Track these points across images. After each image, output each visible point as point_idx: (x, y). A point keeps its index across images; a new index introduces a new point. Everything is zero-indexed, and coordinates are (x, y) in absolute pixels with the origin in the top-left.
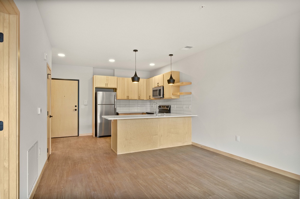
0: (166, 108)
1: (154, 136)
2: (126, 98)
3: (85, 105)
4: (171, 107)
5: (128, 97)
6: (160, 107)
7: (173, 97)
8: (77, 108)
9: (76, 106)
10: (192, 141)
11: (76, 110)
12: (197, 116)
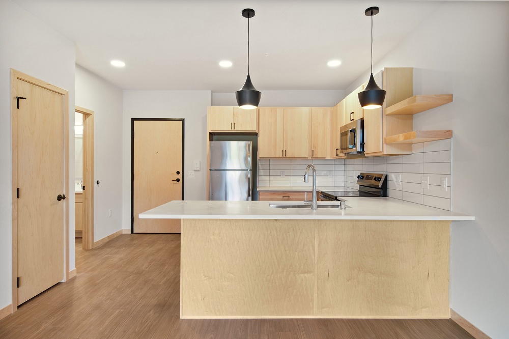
0: (374, 182)
1: (302, 275)
2: (279, 155)
3: (195, 171)
4: (389, 178)
5: (284, 152)
6: (361, 177)
7: (387, 151)
8: (180, 177)
9: (178, 173)
10: (451, 306)
11: (178, 180)
12: (472, 218)
